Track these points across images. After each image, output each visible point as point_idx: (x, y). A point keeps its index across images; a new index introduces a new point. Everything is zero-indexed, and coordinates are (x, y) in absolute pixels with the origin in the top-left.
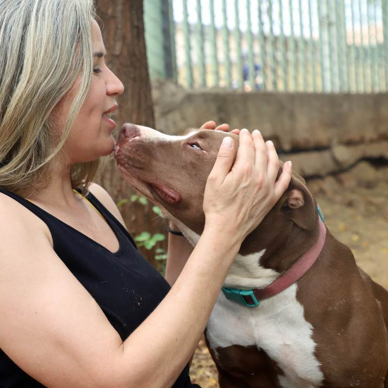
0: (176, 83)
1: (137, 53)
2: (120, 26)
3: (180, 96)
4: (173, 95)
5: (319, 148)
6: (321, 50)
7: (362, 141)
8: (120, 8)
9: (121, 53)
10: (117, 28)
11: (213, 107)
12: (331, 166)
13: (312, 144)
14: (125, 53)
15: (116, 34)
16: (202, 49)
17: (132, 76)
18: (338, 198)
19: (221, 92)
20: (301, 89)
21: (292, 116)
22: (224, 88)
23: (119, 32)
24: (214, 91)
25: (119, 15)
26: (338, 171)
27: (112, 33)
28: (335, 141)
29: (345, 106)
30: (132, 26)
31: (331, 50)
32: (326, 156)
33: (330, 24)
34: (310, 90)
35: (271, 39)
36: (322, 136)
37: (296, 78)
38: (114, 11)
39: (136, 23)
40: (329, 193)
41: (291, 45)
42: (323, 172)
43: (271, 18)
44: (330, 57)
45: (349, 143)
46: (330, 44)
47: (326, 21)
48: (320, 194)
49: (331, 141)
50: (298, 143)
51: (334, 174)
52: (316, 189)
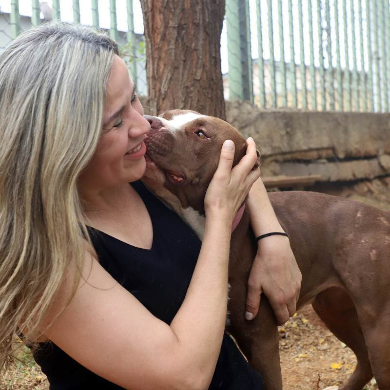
0: (252, 105)
1: (214, 78)
2: (201, 57)
3: (255, 114)
4: (249, 113)
5: (368, 157)
6: (372, 79)
8: (201, 42)
9: (201, 78)
10: (198, 58)
11: (281, 124)
12: (378, 171)
13: (362, 153)
14: (205, 77)
15: (197, 63)
16: (274, 78)
17: (210, 96)
18: (383, 197)
19: (288, 111)
20: (354, 110)
21: (346, 131)
22: (290, 109)
23: (200, 61)
24: (282, 110)
25: (200, 48)
26: (384, 176)
27: (194, 62)
28: (381, 152)
30: (211, 56)
31: (379, 79)
32: (374, 162)
33: (378, 59)
34: (362, 110)
35: (330, 70)
36: (371, 147)
37: (350, 102)
38: (197, 45)
39: (214, 55)
40: (376, 193)
41: (347, 76)
42: (372, 177)
43: (330, 54)
44: (379, 85)
46: (378, 75)
47: (374, 57)
48: (369, 194)
49: (378, 151)
50: (351, 153)
51: (380, 178)
52: (366, 189)
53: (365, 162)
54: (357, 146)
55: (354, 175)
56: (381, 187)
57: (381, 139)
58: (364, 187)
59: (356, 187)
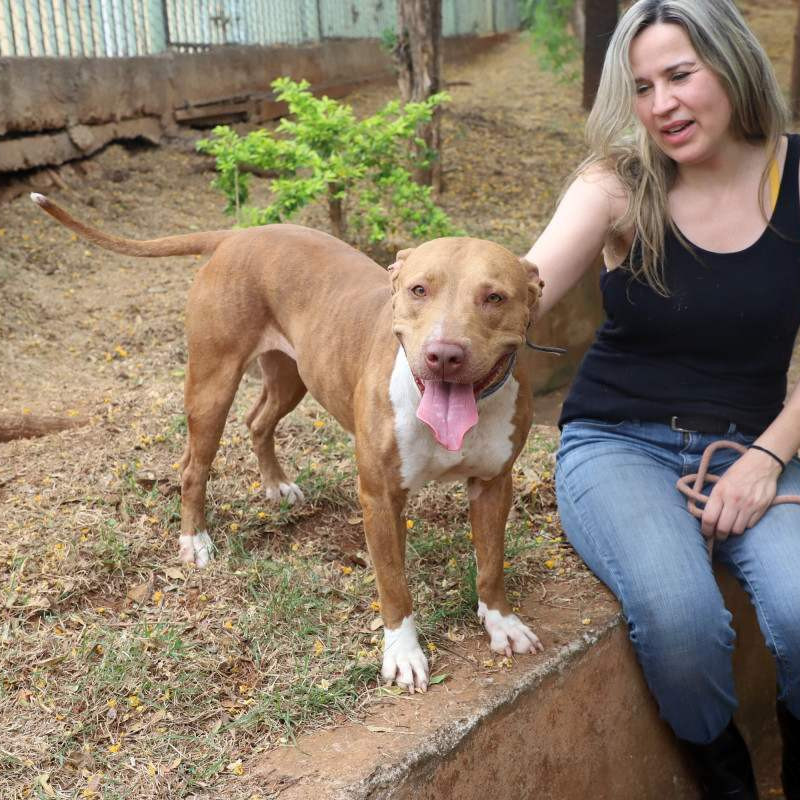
5: (49, 130)
7: (111, 119)
12: (69, 153)
13: (39, 126)
18: (77, 195)
26: (80, 159)
28: (72, 121)
29: (86, 75)
32: (62, 138)
36: (54, 115)
40: (65, 188)
42: (59, 162)
45: (93, 123)
48: (54, 189)
49: (67, 121)
50: (18, 125)
51: (72, 162)
52: (49, 182)
53: (46, 138)
54: (29, 114)
55: (26, 161)
56: (76, 178)
57: (70, 99)
58: (46, 180)
59: (32, 180)
